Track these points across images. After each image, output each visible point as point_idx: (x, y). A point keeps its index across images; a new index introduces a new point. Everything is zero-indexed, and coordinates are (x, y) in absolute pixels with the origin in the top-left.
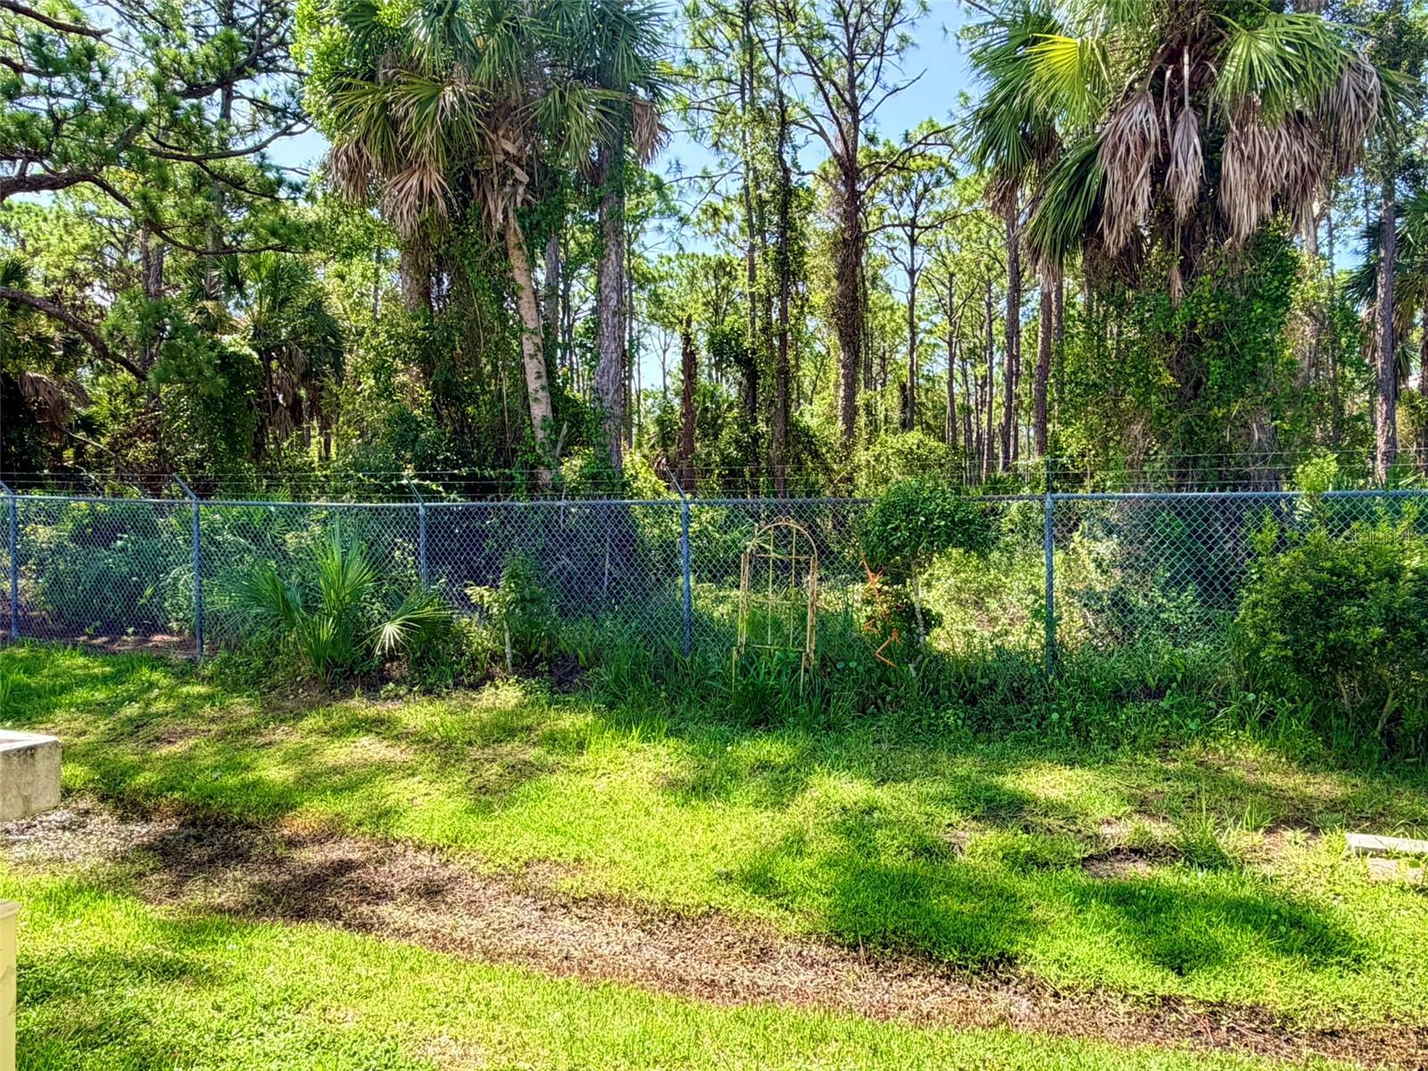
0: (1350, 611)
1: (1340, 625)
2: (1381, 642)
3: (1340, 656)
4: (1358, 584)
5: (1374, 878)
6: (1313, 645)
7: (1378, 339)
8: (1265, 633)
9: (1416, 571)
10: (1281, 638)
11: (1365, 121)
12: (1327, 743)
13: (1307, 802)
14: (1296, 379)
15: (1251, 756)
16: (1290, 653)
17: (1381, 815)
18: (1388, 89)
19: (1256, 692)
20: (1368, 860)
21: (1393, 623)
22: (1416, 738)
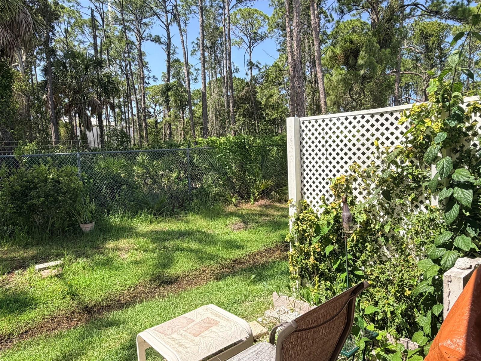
0: (33, 194)
1: (31, 199)
2: (43, 203)
3: (33, 209)
4: (36, 185)
5: (43, 277)
6: (23, 206)
7: (49, 105)
8: (6, 205)
9: (52, 179)
10: (11, 206)
11: (29, 31)
12: (33, 238)
13: (24, 259)
14: (22, 116)
15: (6, 248)
16: (15, 210)
17: (47, 256)
18: (35, 22)
19: (7, 226)
20: (42, 272)
21: (47, 196)
22: (59, 230)
